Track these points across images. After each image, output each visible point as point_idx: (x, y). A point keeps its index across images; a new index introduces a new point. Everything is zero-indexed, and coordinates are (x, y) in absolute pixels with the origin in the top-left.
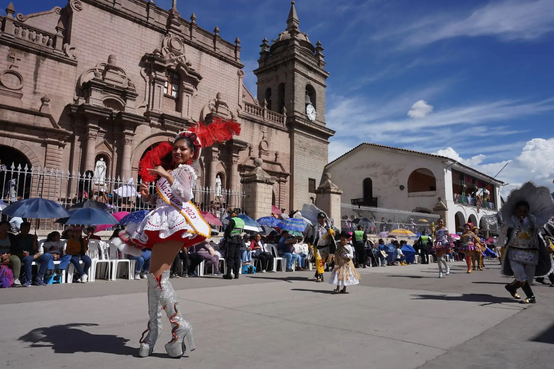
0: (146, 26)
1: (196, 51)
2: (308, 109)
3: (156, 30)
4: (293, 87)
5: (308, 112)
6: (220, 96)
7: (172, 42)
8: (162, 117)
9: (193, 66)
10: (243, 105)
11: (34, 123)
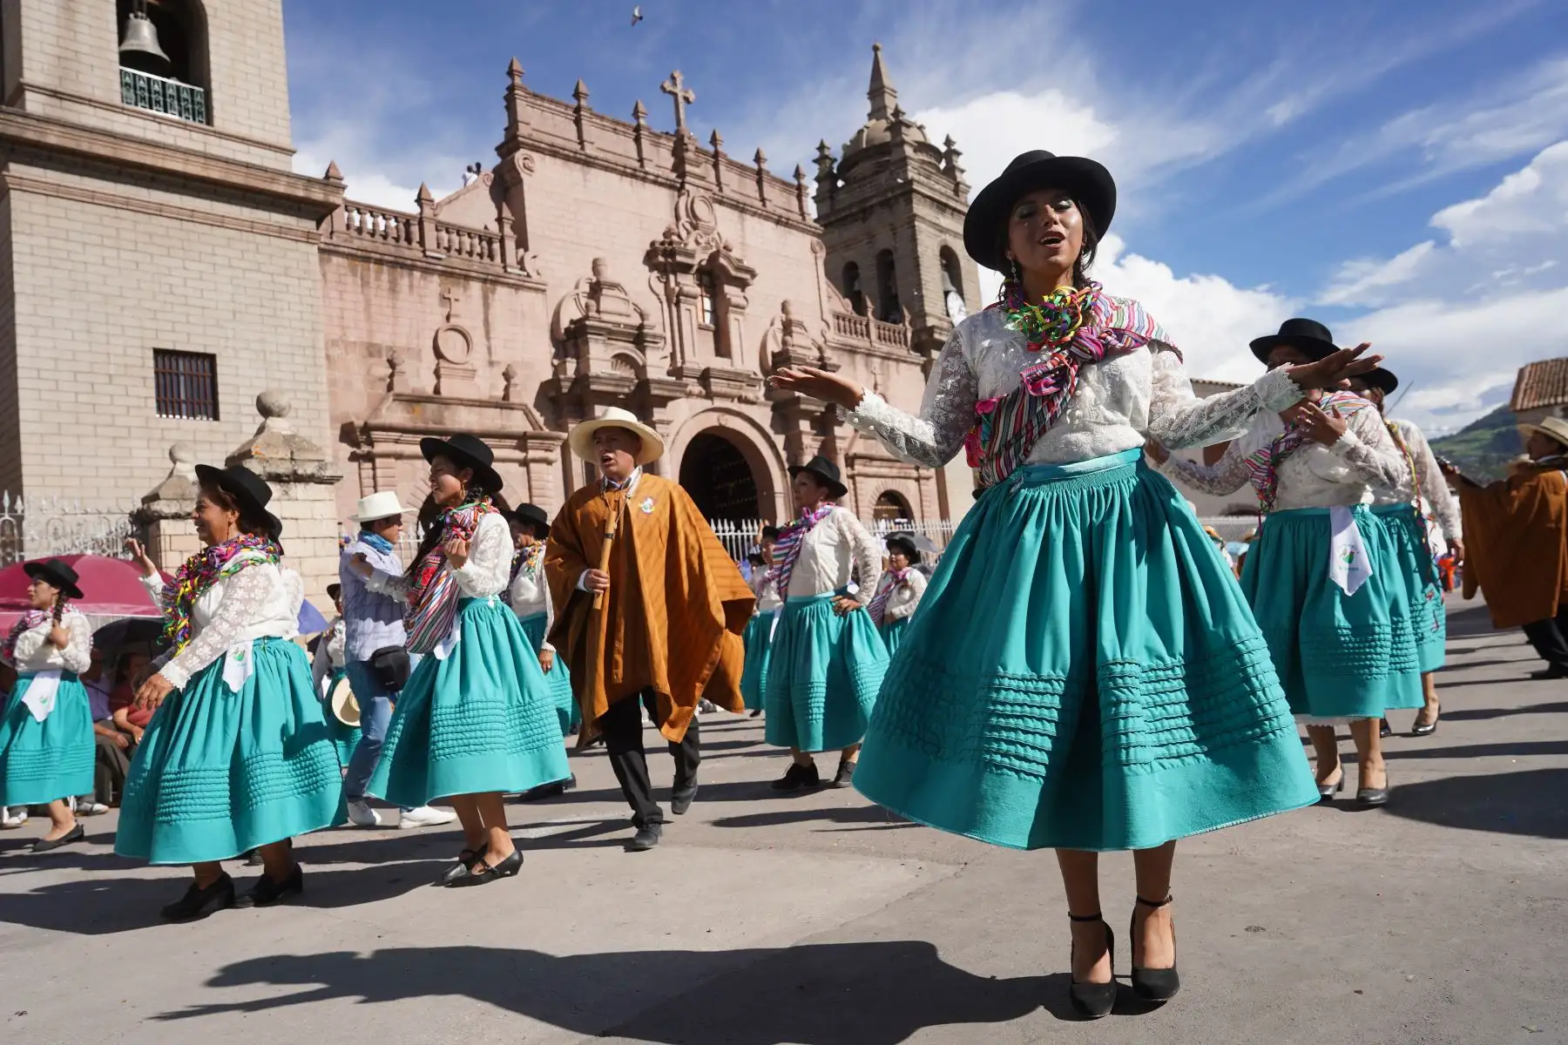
0: (644, 179)
1: (735, 214)
2: (950, 304)
3: (661, 184)
4: (916, 259)
5: (951, 312)
6: (791, 309)
7: (695, 206)
8: (705, 377)
9: (734, 251)
10: (832, 321)
11: (503, 427)
